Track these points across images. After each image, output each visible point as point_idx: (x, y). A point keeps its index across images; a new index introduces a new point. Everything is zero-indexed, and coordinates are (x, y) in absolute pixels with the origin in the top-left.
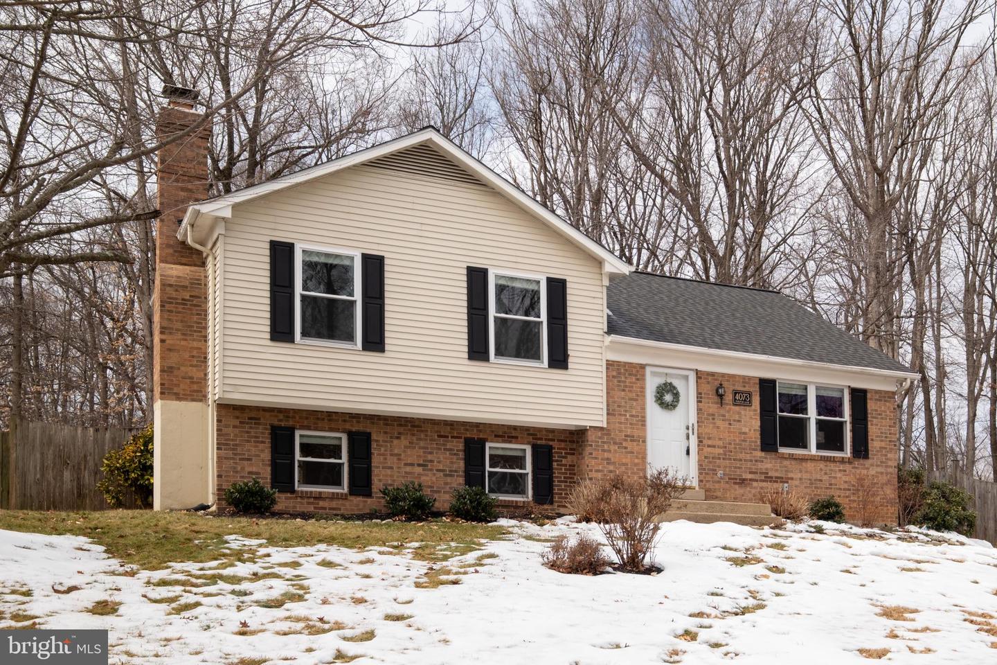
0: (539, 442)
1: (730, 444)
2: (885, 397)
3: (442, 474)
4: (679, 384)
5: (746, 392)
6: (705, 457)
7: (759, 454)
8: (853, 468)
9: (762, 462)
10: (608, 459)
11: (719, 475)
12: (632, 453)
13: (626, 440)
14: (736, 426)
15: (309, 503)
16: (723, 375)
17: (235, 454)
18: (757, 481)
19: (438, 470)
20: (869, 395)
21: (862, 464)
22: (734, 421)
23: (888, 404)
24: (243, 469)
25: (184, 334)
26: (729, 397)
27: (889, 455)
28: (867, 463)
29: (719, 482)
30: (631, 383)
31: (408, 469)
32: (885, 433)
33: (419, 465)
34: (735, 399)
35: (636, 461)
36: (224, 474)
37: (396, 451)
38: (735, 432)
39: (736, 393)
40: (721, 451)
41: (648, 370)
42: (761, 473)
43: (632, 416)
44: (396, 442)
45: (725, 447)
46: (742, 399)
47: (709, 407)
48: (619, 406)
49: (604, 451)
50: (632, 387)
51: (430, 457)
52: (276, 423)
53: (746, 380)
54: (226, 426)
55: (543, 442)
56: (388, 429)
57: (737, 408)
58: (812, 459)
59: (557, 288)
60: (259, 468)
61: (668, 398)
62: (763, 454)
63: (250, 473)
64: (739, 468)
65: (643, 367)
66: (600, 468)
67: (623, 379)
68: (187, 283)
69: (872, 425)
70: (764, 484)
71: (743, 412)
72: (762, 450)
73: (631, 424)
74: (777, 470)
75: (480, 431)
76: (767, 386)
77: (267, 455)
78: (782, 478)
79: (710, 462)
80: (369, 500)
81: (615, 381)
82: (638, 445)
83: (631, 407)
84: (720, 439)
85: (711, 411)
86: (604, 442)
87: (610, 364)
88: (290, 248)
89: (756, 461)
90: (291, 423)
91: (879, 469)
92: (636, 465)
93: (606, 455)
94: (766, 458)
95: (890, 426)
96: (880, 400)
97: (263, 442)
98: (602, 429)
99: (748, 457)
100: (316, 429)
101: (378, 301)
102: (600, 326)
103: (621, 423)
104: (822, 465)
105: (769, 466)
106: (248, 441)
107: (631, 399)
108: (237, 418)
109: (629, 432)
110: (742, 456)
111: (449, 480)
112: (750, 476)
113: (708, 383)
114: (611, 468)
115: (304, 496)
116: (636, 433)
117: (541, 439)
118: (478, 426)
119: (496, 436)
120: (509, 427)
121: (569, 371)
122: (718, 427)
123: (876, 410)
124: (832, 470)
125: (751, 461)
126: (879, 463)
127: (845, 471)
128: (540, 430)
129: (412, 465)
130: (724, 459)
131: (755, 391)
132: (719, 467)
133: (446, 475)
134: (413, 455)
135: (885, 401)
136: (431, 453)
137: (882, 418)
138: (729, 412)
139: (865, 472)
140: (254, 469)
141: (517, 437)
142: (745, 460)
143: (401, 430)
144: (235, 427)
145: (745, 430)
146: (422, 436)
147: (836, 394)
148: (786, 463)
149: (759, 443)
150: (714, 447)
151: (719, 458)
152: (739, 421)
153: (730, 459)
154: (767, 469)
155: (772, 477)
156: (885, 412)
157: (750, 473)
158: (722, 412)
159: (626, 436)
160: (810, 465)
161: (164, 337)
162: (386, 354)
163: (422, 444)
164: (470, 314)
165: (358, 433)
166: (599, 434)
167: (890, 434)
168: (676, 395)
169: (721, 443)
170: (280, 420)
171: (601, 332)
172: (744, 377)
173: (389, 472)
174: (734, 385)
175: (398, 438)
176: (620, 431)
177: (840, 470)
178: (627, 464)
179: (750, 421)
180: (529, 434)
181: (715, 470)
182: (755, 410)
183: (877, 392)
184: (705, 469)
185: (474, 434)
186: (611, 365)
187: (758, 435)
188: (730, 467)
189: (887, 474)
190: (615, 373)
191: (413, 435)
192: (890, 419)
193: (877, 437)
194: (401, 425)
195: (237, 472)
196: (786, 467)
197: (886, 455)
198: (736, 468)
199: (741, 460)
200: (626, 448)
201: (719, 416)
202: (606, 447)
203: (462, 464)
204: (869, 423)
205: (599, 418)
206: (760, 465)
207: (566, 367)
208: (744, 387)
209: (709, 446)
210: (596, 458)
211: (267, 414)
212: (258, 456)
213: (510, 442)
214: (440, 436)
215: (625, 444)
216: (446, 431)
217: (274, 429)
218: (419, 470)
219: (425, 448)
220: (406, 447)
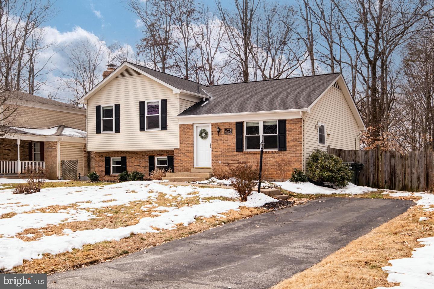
0: (170, 155)
1: (224, 150)
2: (296, 121)
3: (143, 168)
5: (229, 129)
6: (214, 156)
7: (235, 153)
8: (278, 155)
9: (237, 156)
10: (180, 159)
11: (219, 163)
12: (188, 157)
13: (186, 152)
14: (226, 143)
15: (113, 178)
16: (221, 123)
18: (234, 164)
19: (142, 167)
20: (287, 122)
21: (283, 154)
22: (225, 141)
23: (297, 124)
26: (223, 132)
27: (298, 148)
28: (286, 152)
29: (219, 165)
30: (188, 131)
31: (135, 167)
32: (296, 138)
33: (138, 165)
34: (225, 132)
35: (190, 159)
37: (132, 162)
38: (226, 145)
39: (225, 130)
40: (220, 153)
41: (194, 126)
42: (236, 161)
43: (188, 143)
44: (132, 158)
45: (222, 151)
46: (228, 131)
47: (216, 136)
48: (184, 140)
49: (179, 157)
50: (188, 133)
51: (140, 163)
52: (106, 156)
55: (171, 155)
56: (130, 155)
57: (226, 136)
59: (164, 102)
61: (204, 135)
62: (237, 153)
63: (101, 170)
64: (227, 159)
66: (178, 163)
67: (185, 130)
69: (289, 135)
70: (237, 165)
71: (229, 137)
72: (236, 151)
73: (188, 146)
74: (243, 159)
75: (153, 153)
76: (239, 125)
77: (104, 165)
78: (245, 162)
79: (216, 158)
81: (183, 131)
82: (190, 154)
83: (188, 140)
84: (220, 148)
85: (216, 138)
86: (179, 154)
88: (100, 106)
89: (234, 156)
90: (110, 156)
91: (292, 155)
92: (189, 161)
94: (238, 154)
95: (298, 135)
96: (294, 123)
97: (104, 162)
98: (178, 149)
99: (231, 154)
100: (115, 157)
101: (118, 118)
102: (177, 113)
103: (184, 146)
105: (240, 157)
106: (101, 162)
107: (188, 137)
109: (187, 149)
110: (229, 154)
111: (145, 169)
113: (215, 127)
114: (181, 162)
115: (113, 176)
117: (170, 154)
119: (158, 154)
120: (161, 151)
122: (219, 144)
123: (291, 128)
124: (268, 157)
125: (232, 156)
126: (292, 152)
127: (274, 157)
129: (136, 165)
130: (221, 156)
131: (234, 128)
132: (219, 159)
133: (144, 168)
134: (136, 162)
135: (296, 123)
136: (141, 161)
137: (294, 132)
138: (223, 137)
139: (285, 157)
140: (102, 169)
141: (163, 154)
142: (230, 156)
143: (133, 155)
145: (230, 144)
146: (138, 156)
147: (273, 124)
148: (247, 156)
149: (235, 149)
150: (217, 152)
151: (219, 156)
152: (227, 141)
153: (224, 156)
154: (239, 159)
155: (241, 162)
156: (296, 128)
157: (232, 161)
158: (221, 138)
159: (186, 151)
162: (121, 133)
163: (138, 159)
164: (140, 117)
165: (123, 157)
166: (178, 151)
167: (298, 138)
168: (207, 134)
169: (220, 150)
172: (229, 123)
173: (131, 168)
174: (225, 126)
175: (133, 157)
176: (184, 149)
177: (272, 157)
178: (186, 161)
179: (232, 140)
180: (167, 153)
181: (218, 161)
182: (234, 135)
183: (291, 120)
184: (214, 161)
185: (151, 155)
186: (182, 126)
187: (235, 145)
188: (224, 159)
189: (296, 157)
190: (183, 129)
191: (136, 156)
192: (298, 131)
193: (291, 140)
194: (133, 154)
196: (247, 157)
197: (296, 148)
198: (226, 159)
199: (228, 156)
200: (186, 155)
201: (220, 139)
202: (180, 155)
203: (148, 164)
204: (287, 135)
205: (176, 145)
206: (236, 158)
207: (167, 130)
208: (230, 126)
209: (215, 152)
210: (177, 159)
211: (104, 154)
212: (102, 165)
213: (161, 156)
214: (143, 156)
215: (186, 154)
216: (144, 154)
217: (106, 158)
218: (137, 167)
219: (139, 160)
220: (135, 160)
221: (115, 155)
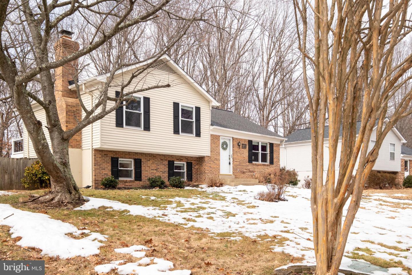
1: (241, 161)
4: (228, 142)
6: (235, 165)
7: (248, 164)
8: (270, 167)
11: (238, 171)
12: (216, 164)
14: (242, 155)
15: (123, 184)
16: (240, 139)
17: (100, 167)
19: (160, 171)
20: (274, 145)
24: (102, 172)
25: (74, 124)
26: (241, 146)
27: (278, 163)
28: (273, 166)
29: (238, 173)
30: (216, 141)
31: (152, 171)
32: (277, 157)
33: (155, 170)
36: (96, 174)
37: (149, 165)
38: (242, 157)
39: (243, 145)
40: (239, 163)
41: (221, 137)
42: (248, 170)
43: (216, 152)
44: (148, 162)
46: (244, 147)
48: (214, 149)
50: (217, 143)
51: (158, 167)
52: (113, 156)
53: (245, 140)
54: (97, 157)
56: (146, 157)
57: (243, 149)
58: (260, 165)
60: (107, 172)
61: (225, 146)
62: (249, 164)
63: (105, 174)
64: (243, 168)
65: (219, 136)
68: (75, 105)
69: (274, 154)
70: (249, 173)
71: (244, 151)
72: (249, 162)
73: (216, 155)
74: (252, 169)
75: (173, 158)
76: (250, 142)
77: (110, 168)
78: (253, 171)
79: (236, 167)
80: (141, 182)
81: (213, 141)
82: (218, 162)
83: (216, 149)
84: (238, 159)
85: (236, 150)
87: (212, 135)
89: (247, 166)
90: (117, 156)
92: (217, 168)
93: (210, 165)
95: (278, 154)
96: (276, 147)
97: (109, 163)
98: (209, 156)
100: (125, 158)
101: (148, 113)
102: (209, 123)
103: (214, 155)
104: (262, 167)
105: (250, 167)
106: (104, 163)
107: (216, 147)
108: (101, 154)
110: (244, 164)
112: (246, 171)
113: (236, 141)
114: (211, 169)
115: (122, 181)
116: (217, 158)
117: (189, 160)
118: (172, 156)
119: (177, 159)
120: (180, 156)
121: (201, 138)
122: (238, 156)
123: (275, 150)
124: (265, 168)
126: (276, 166)
127: (268, 168)
128: (189, 157)
129: (153, 170)
130: (239, 165)
131: (247, 144)
132: (238, 168)
133: (163, 173)
134: (154, 166)
137: (277, 152)
138: (241, 150)
139: (272, 168)
140: (106, 173)
141: (182, 160)
142: (244, 166)
143: (150, 158)
144: (100, 158)
145: (245, 156)
146: (156, 160)
147: (266, 145)
148: (254, 166)
149: (248, 160)
152: (243, 153)
153: (241, 166)
155: (251, 171)
156: (277, 150)
158: (239, 150)
159: (215, 159)
160: (260, 167)
161: (67, 125)
162: (151, 132)
163: (156, 162)
164: (174, 119)
165: (138, 159)
166: (208, 158)
167: (279, 157)
168: (227, 146)
169: (238, 161)
170: (114, 155)
171: (209, 125)
173: (146, 172)
174: (242, 142)
175: (149, 161)
176: (214, 157)
178: (215, 168)
179: (245, 153)
180: (185, 159)
182: (247, 150)
183: (276, 144)
184: (234, 169)
185: (171, 159)
187: (248, 158)
188: (241, 168)
190: (213, 138)
191: (154, 159)
193: (275, 158)
194: (150, 156)
195: (100, 174)
196: (254, 168)
201: (238, 152)
202: (210, 162)
203: (167, 169)
205: (208, 153)
207: (200, 136)
208: (245, 143)
209: (235, 162)
210: (207, 166)
211: (110, 153)
212: (107, 168)
213: (180, 161)
214: (161, 160)
215: (215, 161)
216: (163, 158)
217: (112, 158)
218: (155, 171)
219: (157, 164)
220: (152, 164)
221: (126, 156)
